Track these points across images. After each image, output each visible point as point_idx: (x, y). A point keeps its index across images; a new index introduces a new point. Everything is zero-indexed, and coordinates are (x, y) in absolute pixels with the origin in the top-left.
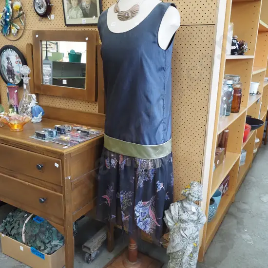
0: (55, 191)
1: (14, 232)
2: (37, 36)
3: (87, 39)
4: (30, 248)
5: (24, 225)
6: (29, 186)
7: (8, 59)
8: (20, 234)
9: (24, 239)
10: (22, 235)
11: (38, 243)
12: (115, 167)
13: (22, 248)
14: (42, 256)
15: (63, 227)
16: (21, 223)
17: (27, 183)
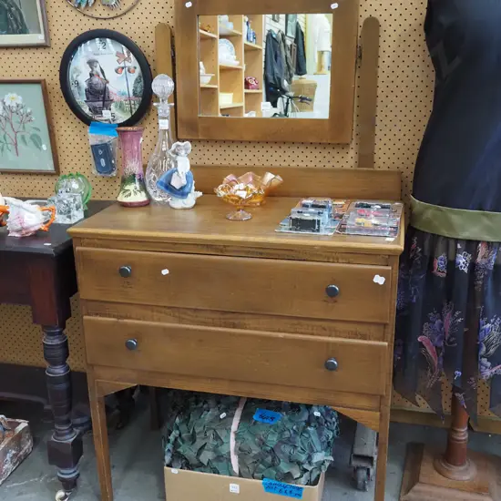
0: (364, 337)
1: (206, 456)
2: (189, 5)
3: (334, 6)
4: (261, 481)
5: (232, 436)
6: (284, 339)
7: (91, 63)
8: (223, 458)
9: (236, 468)
10: (230, 460)
11: (284, 467)
12: (466, 270)
13: (234, 488)
14: (298, 492)
15: (378, 414)
16: (222, 434)
17: (281, 335)
